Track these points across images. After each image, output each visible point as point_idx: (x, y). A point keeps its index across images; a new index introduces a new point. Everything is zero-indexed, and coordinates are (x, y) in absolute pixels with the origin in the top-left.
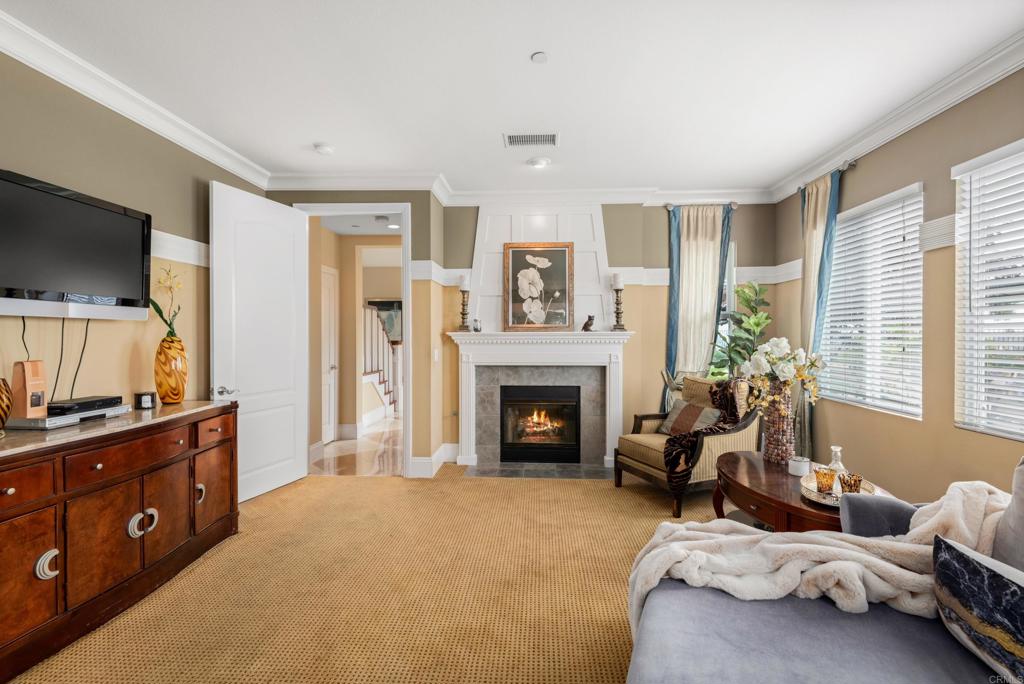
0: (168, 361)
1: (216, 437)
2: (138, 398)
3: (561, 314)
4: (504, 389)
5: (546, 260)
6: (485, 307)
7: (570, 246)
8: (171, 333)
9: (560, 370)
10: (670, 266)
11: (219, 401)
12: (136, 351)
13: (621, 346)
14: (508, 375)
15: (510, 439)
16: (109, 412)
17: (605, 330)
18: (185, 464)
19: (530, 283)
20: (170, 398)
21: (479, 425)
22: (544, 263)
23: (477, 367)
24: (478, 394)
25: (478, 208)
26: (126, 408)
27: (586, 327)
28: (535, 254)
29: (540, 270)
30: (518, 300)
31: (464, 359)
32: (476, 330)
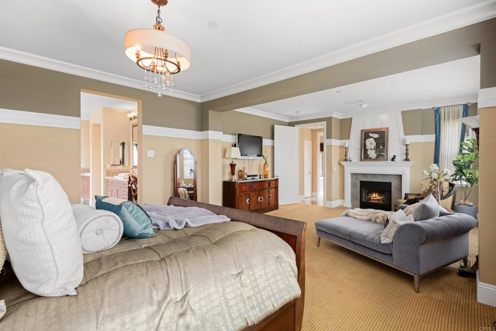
0: (265, 169)
1: (273, 186)
2: (260, 176)
3: (383, 155)
4: (361, 182)
5: (377, 135)
6: (354, 152)
7: (387, 129)
8: (266, 162)
9: (383, 176)
10: (436, 133)
11: (275, 178)
12: (260, 166)
13: (409, 167)
14: (362, 177)
15: (364, 200)
16: (256, 178)
17: (402, 160)
18: (268, 190)
19: (371, 143)
20: (266, 176)
21: (352, 194)
22: (376, 136)
23: (351, 174)
24: (351, 183)
25: (352, 118)
26: (258, 177)
27: (393, 159)
28: (373, 132)
29: (374, 139)
30: (366, 150)
31: (346, 171)
32: (350, 161)
